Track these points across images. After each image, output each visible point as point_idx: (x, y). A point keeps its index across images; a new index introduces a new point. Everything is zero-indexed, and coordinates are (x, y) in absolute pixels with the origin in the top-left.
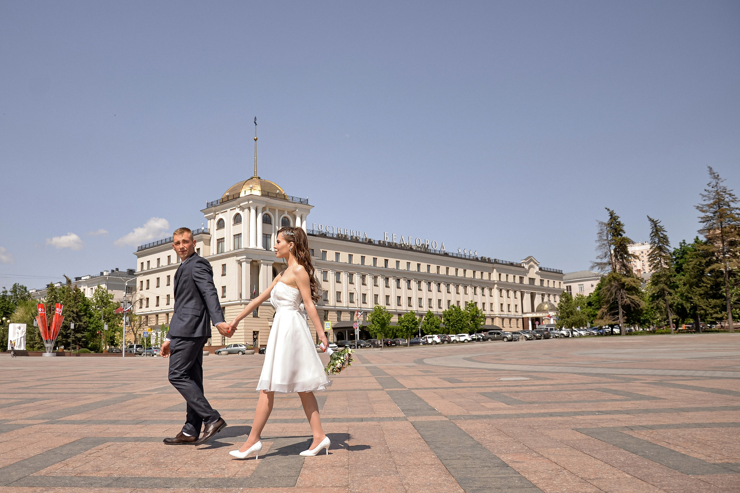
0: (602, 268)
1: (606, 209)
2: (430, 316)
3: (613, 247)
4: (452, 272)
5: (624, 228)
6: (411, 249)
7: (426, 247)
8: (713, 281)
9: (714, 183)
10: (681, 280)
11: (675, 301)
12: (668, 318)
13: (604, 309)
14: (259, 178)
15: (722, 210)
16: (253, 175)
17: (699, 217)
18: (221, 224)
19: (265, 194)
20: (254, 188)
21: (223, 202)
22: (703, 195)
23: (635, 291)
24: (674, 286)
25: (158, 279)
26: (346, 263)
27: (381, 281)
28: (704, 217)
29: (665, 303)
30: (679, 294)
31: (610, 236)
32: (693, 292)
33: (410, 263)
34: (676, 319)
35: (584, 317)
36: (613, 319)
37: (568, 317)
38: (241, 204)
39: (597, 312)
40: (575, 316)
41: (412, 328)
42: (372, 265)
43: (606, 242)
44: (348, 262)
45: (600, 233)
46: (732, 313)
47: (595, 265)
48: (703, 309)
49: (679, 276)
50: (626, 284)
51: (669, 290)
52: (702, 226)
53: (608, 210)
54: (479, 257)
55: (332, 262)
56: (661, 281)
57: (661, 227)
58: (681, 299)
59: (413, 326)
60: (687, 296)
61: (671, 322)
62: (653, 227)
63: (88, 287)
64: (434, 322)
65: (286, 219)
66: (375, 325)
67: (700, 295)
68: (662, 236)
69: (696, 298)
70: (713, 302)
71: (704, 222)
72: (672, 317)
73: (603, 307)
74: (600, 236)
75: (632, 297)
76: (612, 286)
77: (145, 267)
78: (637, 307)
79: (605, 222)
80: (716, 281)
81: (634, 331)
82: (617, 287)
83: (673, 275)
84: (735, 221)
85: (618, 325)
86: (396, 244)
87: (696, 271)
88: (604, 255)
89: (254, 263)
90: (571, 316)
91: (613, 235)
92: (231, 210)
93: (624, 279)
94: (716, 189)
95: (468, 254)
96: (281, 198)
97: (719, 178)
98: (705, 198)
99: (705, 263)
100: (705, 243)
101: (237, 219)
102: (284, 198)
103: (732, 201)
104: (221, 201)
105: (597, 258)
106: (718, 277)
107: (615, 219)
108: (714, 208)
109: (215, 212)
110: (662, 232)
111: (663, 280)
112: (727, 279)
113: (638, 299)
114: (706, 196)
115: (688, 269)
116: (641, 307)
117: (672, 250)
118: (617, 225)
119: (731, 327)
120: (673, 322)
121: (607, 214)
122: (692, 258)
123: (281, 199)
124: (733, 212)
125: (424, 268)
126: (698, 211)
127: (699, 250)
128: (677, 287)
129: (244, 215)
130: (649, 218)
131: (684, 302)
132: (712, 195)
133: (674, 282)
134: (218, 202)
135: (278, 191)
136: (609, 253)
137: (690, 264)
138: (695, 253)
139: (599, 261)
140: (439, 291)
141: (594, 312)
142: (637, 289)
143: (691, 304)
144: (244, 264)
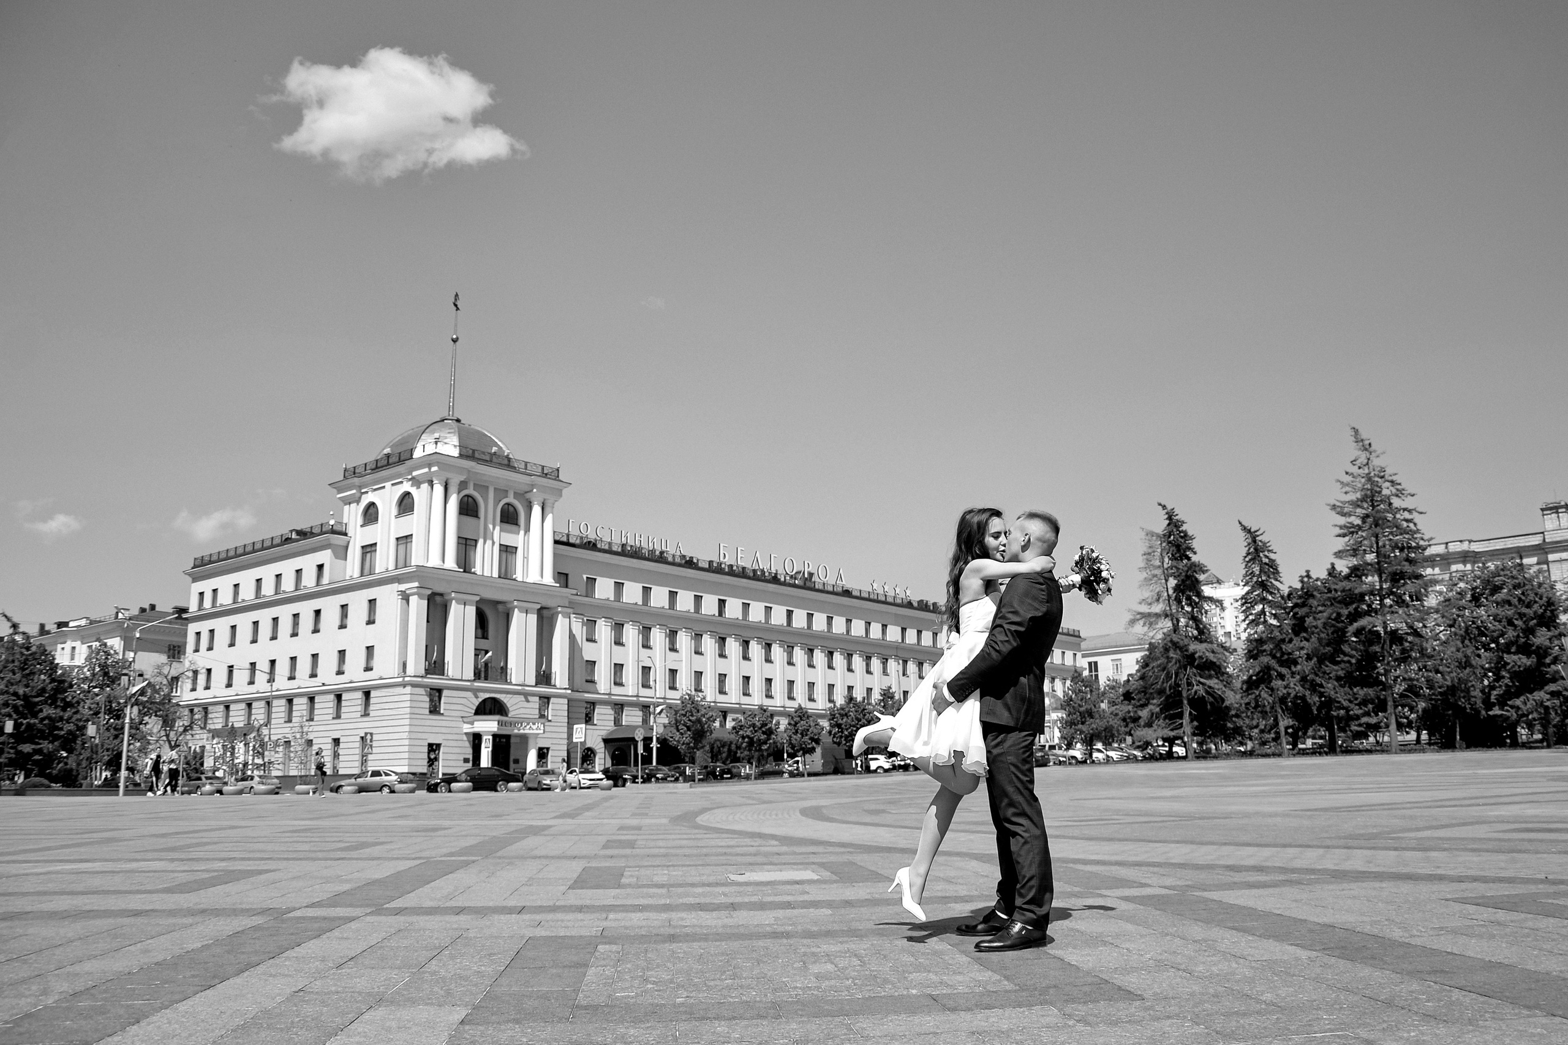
0: (1151, 624)
1: (1160, 504)
2: (799, 716)
3: (1172, 582)
4: (858, 628)
5: (1195, 544)
6: (775, 580)
7: (806, 576)
8: (1361, 651)
9: (1363, 459)
10: (1302, 648)
11: (1290, 691)
12: (1276, 724)
13: (1154, 707)
14: (458, 421)
15: (1378, 511)
16: (445, 414)
17: (1336, 526)
18: (371, 514)
19: (468, 453)
20: (445, 441)
21: (377, 468)
22: (1342, 483)
23: (1214, 671)
24: (1289, 662)
25: (234, 627)
26: (636, 604)
27: (709, 644)
28: (1345, 526)
29: (1271, 695)
30: (1298, 677)
31: (1166, 560)
32: (1325, 673)
33: (771, 608)
34: (1292, 727)
35: (1115, 723)
36: (1172, 727)
37: (1083, 723)
38: (415, 473)
39: (1140, 713)
40: (1097, 721)
41: (760, 740)
42: (692, 610)
43: (1158, 572)
44: (640, 603)
45: (1149, 554)
46: (1396, 716)
47: (1138, 617)
48: (1343, 708)
49: (1296, 641)
50: (1197, 656)
51: (1279, 669)
52: (1341, 543)
53: (1164, 507)
54: (915, 599)
55: (607, 602)
56: (1265, 651)
57: (1265, 544)
58: (1303, 686)
59: (763, 737)
60: (1313, 680)
61: (1283, 733)
62: (1249, 544)
63: (83, 643)
64: (808, 730)
65: (511, 509)
66: (682, 734)
67: (1338, 679)
68: (1267, 561)
69: (1330, 685)
70: (1361, 692)
71: (1344, 536)
72: (1285, 722)
73: (1151, 701)
74: (1147, 560)
75: (1208, 682)
76: (1169, 659)
77: (207, 604)
78: (1218, 702)
79: (1157, 531)
80: (1366, 651)
81: (1214, 751)
82: (1179, 661)
83: (1287, 640)
84: (1401, 534)
85: (1182, 738)
86: (744, 568)
87: (1330, 632)
88: (1156, 597)
89: (438, 598)
90: (1089, 721)
91: (1173, 558)
92: (393, 485)
93: (1193, 647)
94: (1367, 471)
95: (891, 593)
96: (500, 464)
97: (1371, 449)
98: (1347, 489)
99: (1348, 617)
100: (1347, 577)
101: (405, 504)
102: (507, 464)
103: (1397, 496)
104: (374, 467)
105: (1140, 603)
106: (1371, 643)
107: (1177, 527)
108: (1364, 509)
109: (360, 487)
110: (1266, 553)
111: (1268, 649)
112: (1387, 647)
113: (1221, 686)
114: (1347, 485)
115: (1316, 627)
116: (1227, 703)
117: (1285, 591)
118: (1182, 537)
119: (1393, 744)
120: (1286, 733)
121: (1162, 517)
122: (1324, 605)
123: (501, 466)
124: (1398, 516)
125: (800, 620)
126: (1333, 513)
127: (1336, 590)
128: (1295, 663)
129: (419, 495)
130: (1242, 525)
131: (1308, 693)
132: (1360, 482)
133: (1290, 654)
134: (368, 468)
135: (494, 449)
136: (1166, 594)
137: (1319, 619)
138: (1329, 595)
139: (1144, 609)
140: (830, 667)
141: (1136, 712)
142: (1219, 667)
143: (1320, 697)
144: (414, 600)
